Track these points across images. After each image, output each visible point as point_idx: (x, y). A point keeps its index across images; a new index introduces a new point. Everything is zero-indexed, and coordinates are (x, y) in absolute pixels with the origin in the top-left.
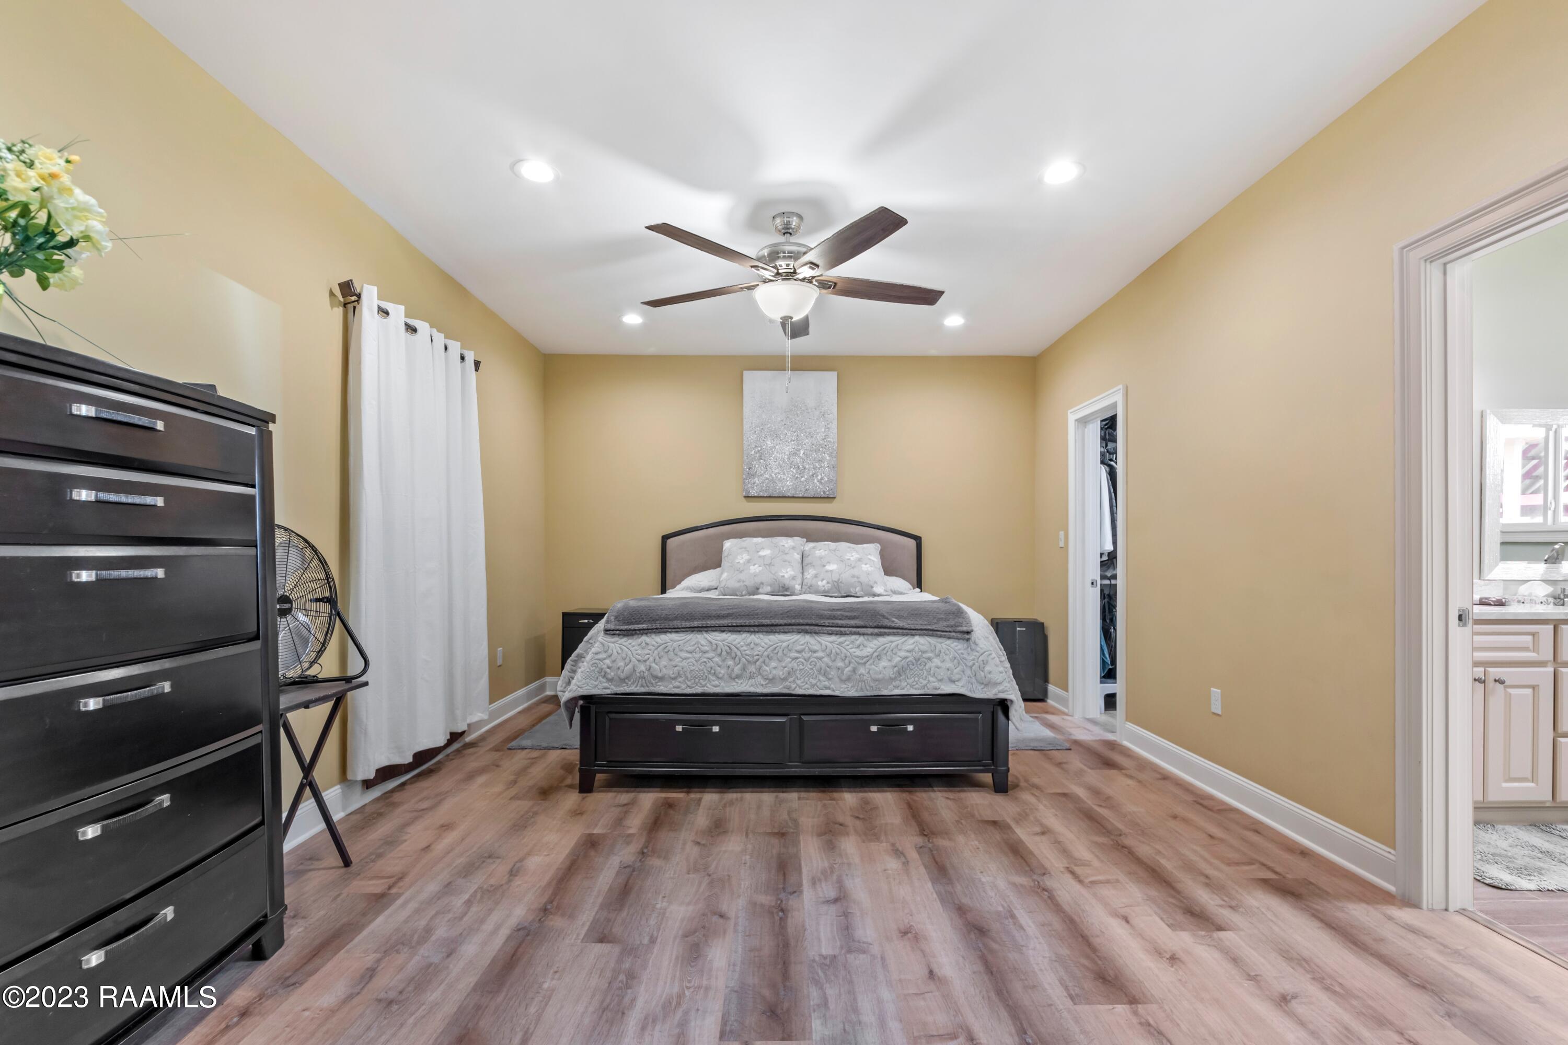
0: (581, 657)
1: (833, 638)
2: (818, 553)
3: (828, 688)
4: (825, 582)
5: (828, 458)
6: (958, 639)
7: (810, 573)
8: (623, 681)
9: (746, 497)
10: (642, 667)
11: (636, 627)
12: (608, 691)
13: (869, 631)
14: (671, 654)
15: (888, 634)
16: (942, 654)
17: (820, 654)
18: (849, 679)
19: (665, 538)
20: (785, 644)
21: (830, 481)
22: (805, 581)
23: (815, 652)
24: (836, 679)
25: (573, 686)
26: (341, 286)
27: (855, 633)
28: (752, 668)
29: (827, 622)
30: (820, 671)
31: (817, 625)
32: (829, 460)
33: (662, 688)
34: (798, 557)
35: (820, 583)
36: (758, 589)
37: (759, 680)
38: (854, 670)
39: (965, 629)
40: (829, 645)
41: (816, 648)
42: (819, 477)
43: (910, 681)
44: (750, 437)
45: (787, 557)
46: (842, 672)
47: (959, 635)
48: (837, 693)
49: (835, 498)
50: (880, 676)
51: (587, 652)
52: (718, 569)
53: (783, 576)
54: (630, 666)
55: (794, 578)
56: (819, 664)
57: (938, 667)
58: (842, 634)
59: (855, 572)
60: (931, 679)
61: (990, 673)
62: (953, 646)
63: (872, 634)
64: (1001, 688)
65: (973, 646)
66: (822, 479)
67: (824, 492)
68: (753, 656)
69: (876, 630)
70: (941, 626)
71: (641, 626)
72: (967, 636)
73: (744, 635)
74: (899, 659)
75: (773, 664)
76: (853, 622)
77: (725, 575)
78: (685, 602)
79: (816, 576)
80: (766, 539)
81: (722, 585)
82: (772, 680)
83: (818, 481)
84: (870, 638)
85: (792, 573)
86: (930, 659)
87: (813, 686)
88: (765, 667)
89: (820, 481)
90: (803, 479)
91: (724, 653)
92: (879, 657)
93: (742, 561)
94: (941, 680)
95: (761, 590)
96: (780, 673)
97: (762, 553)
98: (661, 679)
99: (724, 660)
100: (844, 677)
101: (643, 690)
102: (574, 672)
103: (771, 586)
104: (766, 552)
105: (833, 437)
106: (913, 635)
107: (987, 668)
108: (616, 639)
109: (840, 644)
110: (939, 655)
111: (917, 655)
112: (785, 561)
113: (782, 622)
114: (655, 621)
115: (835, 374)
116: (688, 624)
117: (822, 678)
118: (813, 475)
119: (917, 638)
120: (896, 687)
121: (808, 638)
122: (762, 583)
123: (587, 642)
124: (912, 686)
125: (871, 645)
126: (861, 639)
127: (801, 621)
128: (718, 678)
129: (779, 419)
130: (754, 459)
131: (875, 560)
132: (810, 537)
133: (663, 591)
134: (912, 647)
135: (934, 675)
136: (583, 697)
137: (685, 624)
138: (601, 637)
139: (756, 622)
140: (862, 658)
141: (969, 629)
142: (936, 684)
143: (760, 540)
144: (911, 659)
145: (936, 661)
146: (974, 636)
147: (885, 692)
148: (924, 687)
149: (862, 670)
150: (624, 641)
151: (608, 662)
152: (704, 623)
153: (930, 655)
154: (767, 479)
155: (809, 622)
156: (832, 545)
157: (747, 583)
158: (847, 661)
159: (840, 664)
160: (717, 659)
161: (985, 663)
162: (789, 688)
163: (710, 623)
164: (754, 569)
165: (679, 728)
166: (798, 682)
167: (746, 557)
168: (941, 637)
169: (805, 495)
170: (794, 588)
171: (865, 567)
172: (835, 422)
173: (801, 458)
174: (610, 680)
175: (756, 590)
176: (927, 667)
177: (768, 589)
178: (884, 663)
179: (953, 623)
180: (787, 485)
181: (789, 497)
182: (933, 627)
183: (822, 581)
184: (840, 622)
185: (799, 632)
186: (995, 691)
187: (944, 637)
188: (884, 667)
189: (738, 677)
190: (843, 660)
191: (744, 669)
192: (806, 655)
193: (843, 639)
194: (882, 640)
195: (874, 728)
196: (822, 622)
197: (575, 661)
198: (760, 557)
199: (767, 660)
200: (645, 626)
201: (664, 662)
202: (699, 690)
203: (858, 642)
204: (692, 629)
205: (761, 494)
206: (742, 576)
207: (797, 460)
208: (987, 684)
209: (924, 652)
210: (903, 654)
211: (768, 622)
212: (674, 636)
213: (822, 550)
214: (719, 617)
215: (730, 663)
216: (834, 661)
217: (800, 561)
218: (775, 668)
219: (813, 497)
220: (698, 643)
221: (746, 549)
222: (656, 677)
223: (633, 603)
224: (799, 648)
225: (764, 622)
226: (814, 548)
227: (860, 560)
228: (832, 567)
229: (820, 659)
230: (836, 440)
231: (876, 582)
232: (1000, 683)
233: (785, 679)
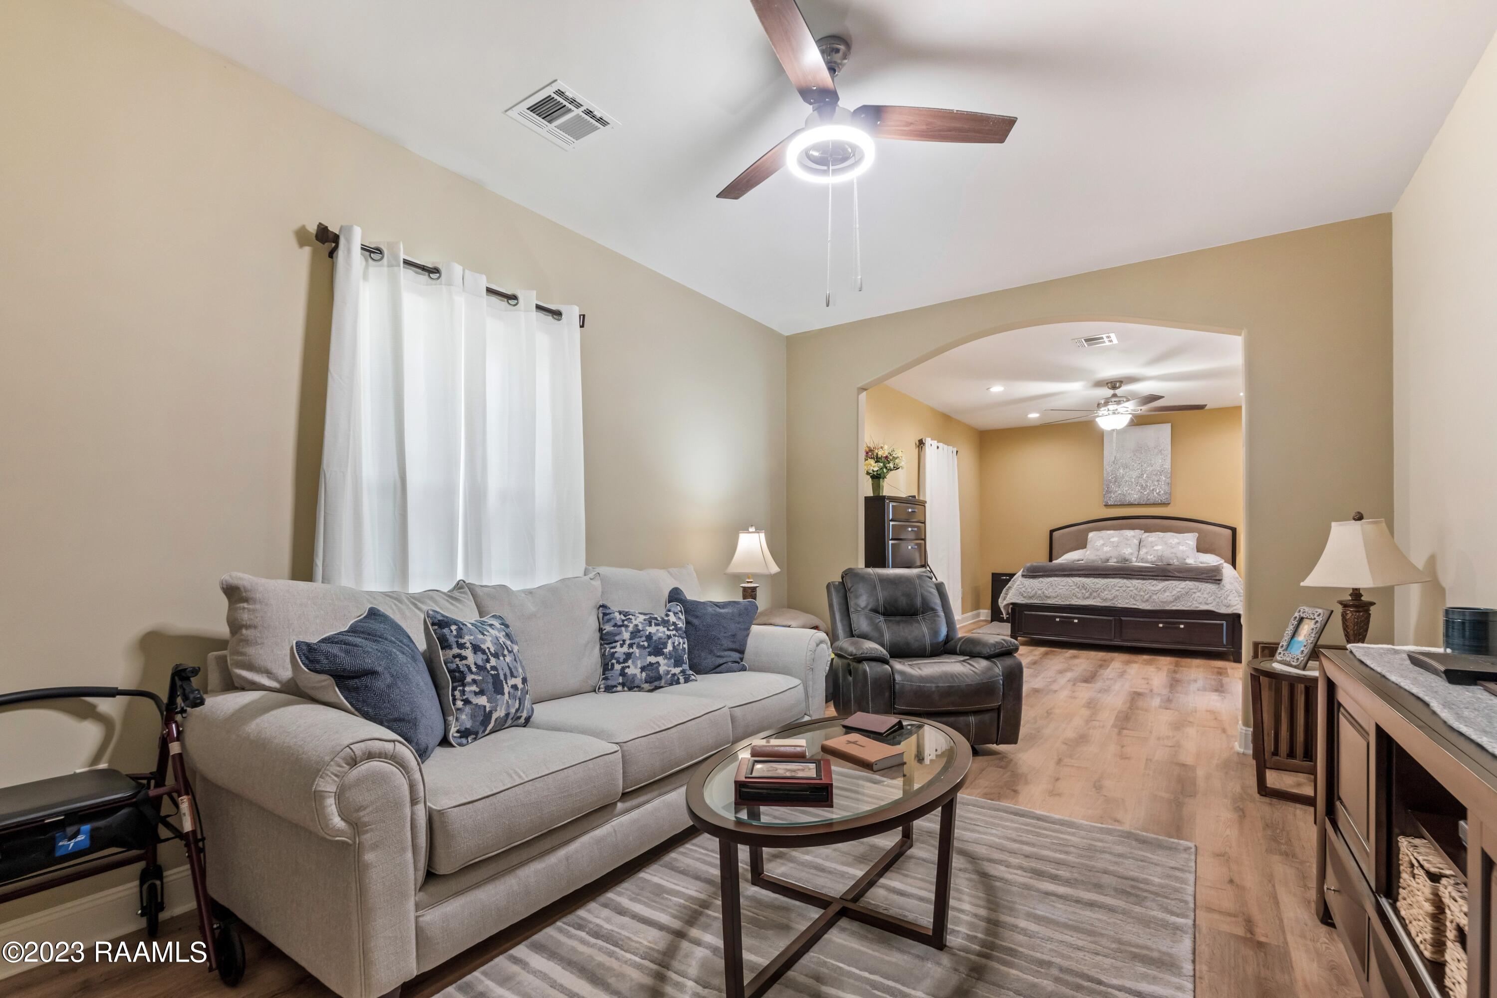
0: (1010, 587)
1: (1139, 581)
2: (1150, 539)
3: (1135, 605)
4: (1152, 556)
5: (1164, 479)
6: (1211, 583)
7: (1143, 551)
8: (1031, 598)
9: (1105, 505)
10: (1040, 592)
11: (1037, 574)
12: (1024, 602)
13: (1160, 578)
14: (1054, 587)
15: (1171, 580)
16: (1202, 590)
17: (1132, 589)
18: (1147, 601)
19: (1052, 532)
20: (1113, 583)
21: (1165, 493)
22: (1140, 556)
23: (1129, 587)
24: (1140, 601)
25: (1007, 599)
26: (919, 441)
27: (1151, 579)
28: (1095, 594)
29: (1136, 573)
30: (1131, 596)
31: (1131, 575)
32: (1165, 480)
33: (1049, 602)
34: (1136, 542)
35: (1149, 557)
36: (1108, 560)
37: (1099, 599)
38: (1150, 597)
39: (1217, 578)
40: (1137, 584)
41: (1129, 585)
42: (1158, 491)
43: (1182, 603)
44: (1108, 468)
45: (1129, 542)
46: (1144, 597)
47: (1213, 581)
48: (1140, 607)
49: (1169, 504)
50: (1165, 600)
51: (1013, 585)
52: (1085, 550)
53: (1124, 553)
54: (1034, 591)
55: (1131, 554)
56: (1131, 593)
57: (1200, 597)
58: (1144, 579)
59: (1174, 550)
60: (1194, 602)
61: (1230, 600)
62: (1210, 587)
63: (1161, 580)
64: (1235, 608)
65: (1222, 587)
66: (1160, 492)
67: (1161, 500)
68: (1095, 588)
69: (1164, 578)
70: (1203, 576)
71: (1039, 574)
72: (1218, 582)
73: (1091, 579)
74: (1176, 592)
75: (1106, 593)
76: (1153, 574)
77: (1088, 552)
78: (1061, 564)
79: (1147, 553)
80: (1116, 531)
81: (1086, 558)
82: (1105, 600)
83: (1157, 494)
84: (1160, 581)
85: (1131, 551)
86: (1195, 593)
87: (1127, 603)
88: (1101, 594)
89: (1158, 494)
90: (1145, 493)
91: (1081, 587)
92: (1165, 591)
93: (1099, 545)
94: (1200, 603)
95: (1110, 561)
96: (1110, 597)
97: (1112, 540)
98: (1049, 597)
99: (1080, 590)
100: (1144, 600)
101: (1040, 602)
102: (1007, 594)
103: (1116, 559)
104: (1115, 539)
105: (1168, 465)
106: (1185, 581)
107: (1229, 598)
108: (1027, 579)
109: (1143, 584)
110: (1200, 591)
111: (1187, 591)
112: (1127, 544)
113: (1111, 573)
114: (1046, 572)
115: (1169, 425)
116: (1063, 573)
117: (1132, 600)
118: (1153, 490)
119: (1187, 582)
120: (1174, 606)
121: (1125, 581)
122: (1111, 557)
123: (1013, 581)
124: (1183, 606)
125: (1160, 585)
126: (1155, 582)
127: (1122, 573)
128: (1077, 598)
129: (1129, 456)
130: (1111, 482)
131: (1192, 543)
132: (1148, 530)
133: (1051, 560)
134: (1184, 586)
135: (1196, 601)
136: (1012, 604)
137: (1060, 573)
138: (1021, 579)
139: (1098, 573)
140: (1155, 591)
141: (1220, 578)
142: (1197, 605)
143: (1112, 532)
144: (1184, 592)
145: (1199, 594)
146: (1223, 582)
147: (1167, 608)
148: (1190, 606)
149: (1155, 597)
150: (1031, 580)
151: (1024, 589)
152: (1070, 573)
153: (1194, 591)
154: (1120, 494)
155: (1127, 573)
156: (1161, 534)
157: (1101, 557)
158: (1146, 592)
159: (1142, 593)
160: (1077, 590)
161: (1228, 596)
162: (1114, 604)
163: (1073, 573)
164: (1106, 549)
165: (1058, 620)
166: (1120, 601)
167: (1102, 542)
168: (1202, 582)
169: (1148, 503)
170: (1131, 559)
171: (1181, 548)
172: (1170, 456)
173: (1144, 480)
174: (1024, 597)
175: (1107, 560)
176: (1193, 596)
177: (1115, 560)
178: (1167, 594)
179: (1210, 575)
180: (1134, 497)
181: (1135, 504)
182: (1198, 577)
183: (1151, 555)
184: (1143, 574)
185: (1120, 578)
186: (1232, 609)
187: (1204, 582)
188: (1167, 596)
189: (1088, 598)
190: (1144, 592)
191: (1091, 594)
192: (1124, 589)
193: (1144, 582)
194: (1167, 583)
195: (1161, 625)
196: (1133, 573)
197: (1008, 590)
198: (1110, 542)
199: (1103, 591)
200: (1041, 574)
201: (1050, 590)
202: (1068, 603)
203: (1153, 584)
204: (1065, 576)
205: (1116, 503)
206: (1098, 553)
207: (1141, 481)
208: (1228, 606)
209: (1191, 589)
210: (1178, 590)
211: (1104, 573)
212: (1056, 579)
213: (1153, 537)
214: (1078, 570)
215: (1084, 591)
216: (1139, 592)
217: (1138, 544)
218: (1107, 594)
219: (1154, 504)
220: (1067, 582)
221: (1102, 538)
222: (1047, 597)
223: (1035, 564)
224: (1120, 585)
225: (1102, 573)
226: (1148, 536)
227: (1179, 543)
228: (1159, 548)
229: (1132, 591)
230: (1170, 467)
231: (1188, 557)
232: (1235, 606)
233: (1111, 600)
